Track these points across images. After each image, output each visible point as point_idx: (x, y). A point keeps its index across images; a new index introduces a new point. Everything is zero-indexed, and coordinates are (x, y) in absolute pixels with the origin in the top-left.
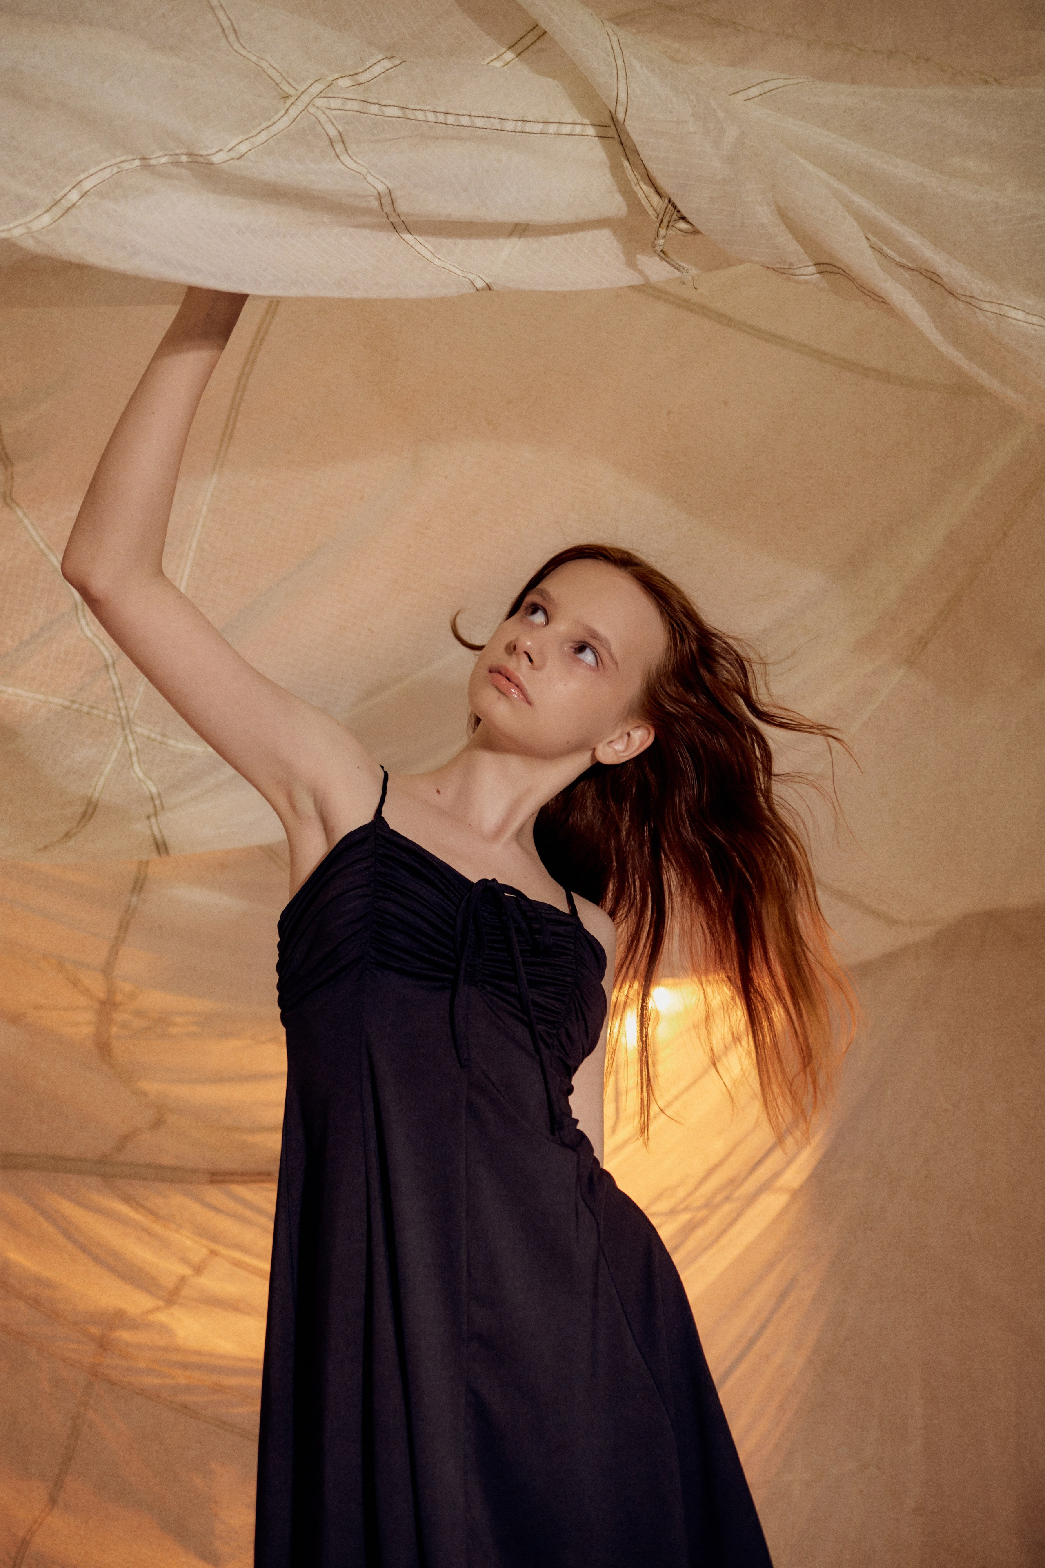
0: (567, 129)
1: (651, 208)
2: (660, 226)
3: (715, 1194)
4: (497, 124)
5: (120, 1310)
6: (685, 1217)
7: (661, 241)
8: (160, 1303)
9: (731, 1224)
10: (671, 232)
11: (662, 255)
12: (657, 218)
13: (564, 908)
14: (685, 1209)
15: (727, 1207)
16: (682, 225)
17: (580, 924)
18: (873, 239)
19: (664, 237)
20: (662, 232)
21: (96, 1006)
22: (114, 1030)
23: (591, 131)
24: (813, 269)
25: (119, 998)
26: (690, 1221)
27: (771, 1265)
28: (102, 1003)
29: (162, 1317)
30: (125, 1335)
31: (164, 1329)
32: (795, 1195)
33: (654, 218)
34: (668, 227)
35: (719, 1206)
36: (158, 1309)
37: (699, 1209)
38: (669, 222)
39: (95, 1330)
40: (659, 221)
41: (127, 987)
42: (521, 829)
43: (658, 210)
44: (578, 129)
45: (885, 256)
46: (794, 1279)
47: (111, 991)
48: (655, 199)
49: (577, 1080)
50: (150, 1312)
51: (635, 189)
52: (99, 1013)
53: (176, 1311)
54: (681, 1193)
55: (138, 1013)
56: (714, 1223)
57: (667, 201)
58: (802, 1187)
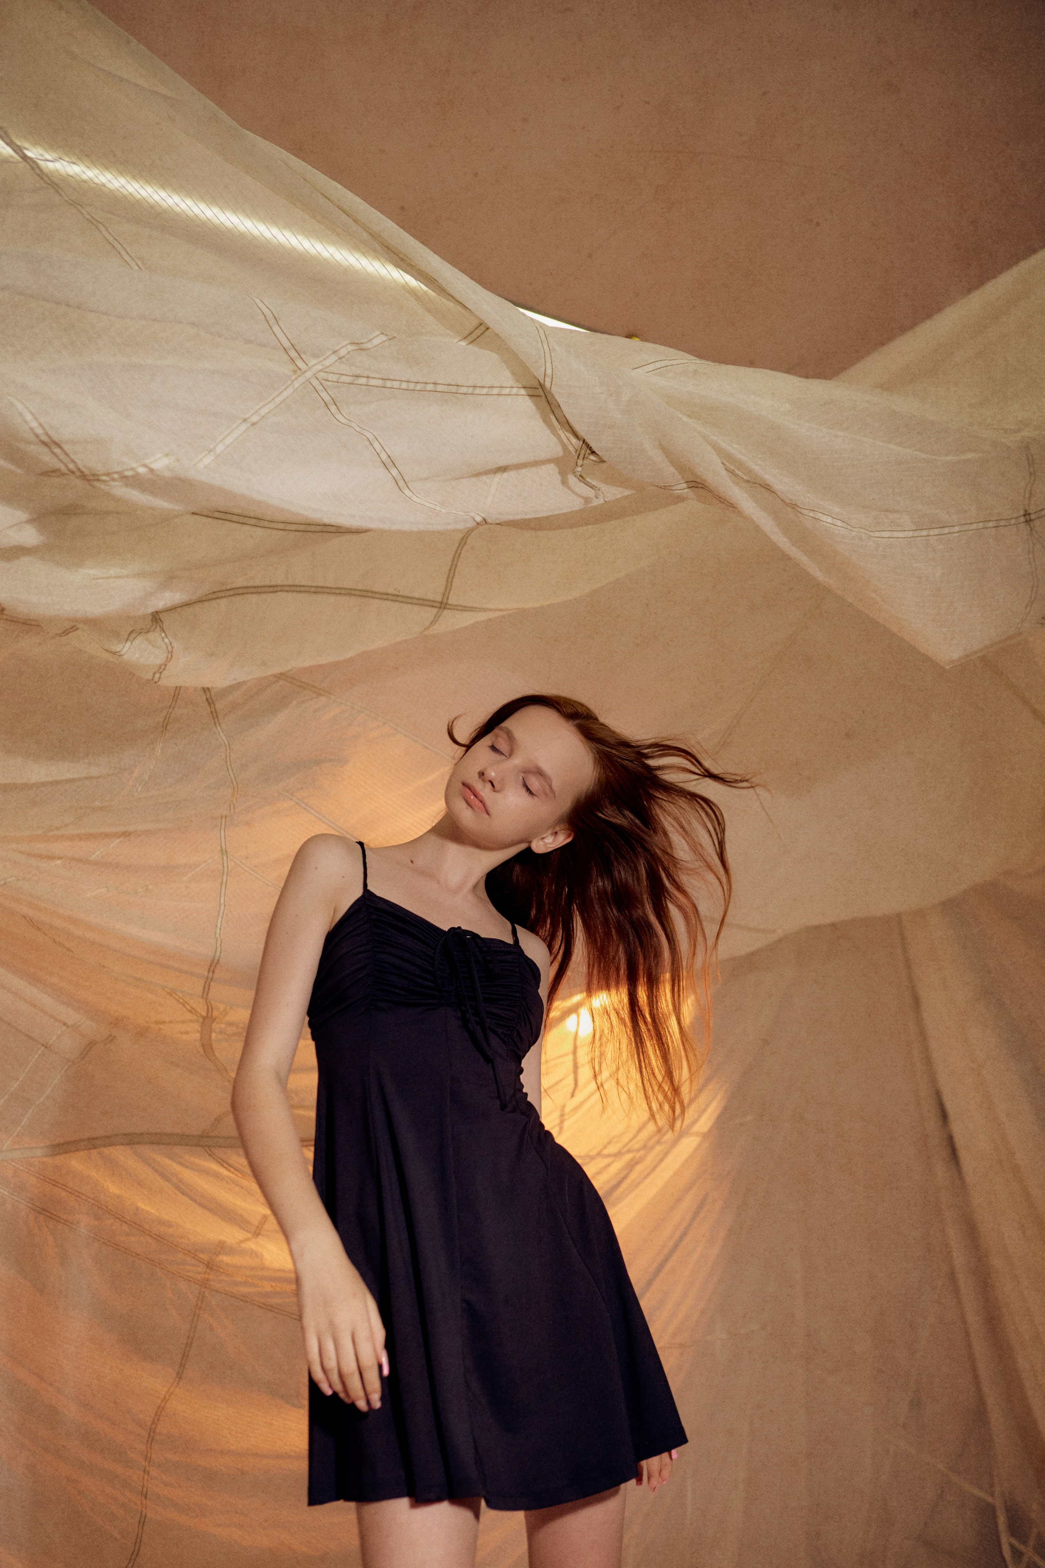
0: (506, 391)
1: (572, 446)
2: (578, 458)
3: (650, 1139)
4: (454, 389)
5: (220, 1241)
6: (629, 1157)
7: (579, 469)
8: (250, 1235)
9: (661, 1160)
10: (585, 462)
11: (581, 478)
12: (576, 452)
13: (510, 940)
14: (629, 1151)
15: (658, 1148)
16: (592, 457)
17: (522, 952)
18: (728, 464)
19: (581, 466)
20: (580, 462)
21: (201, 1020)
22: (214, 1035)
23: (523, 392)
24: (685, 485)
25: (216, 1013)
26: (632, 1160)
27: (689, 1188)
28: (204, 1018)
29: (251, 1245)
30: (226, 1259)
31: (253, 1254)
32: (705, 1136)
33: (573, 453)
34: (584, 458)
35: (652, 1148)
36: (247, 1240)
37: (639, 1150)
38: (585, 455)
39: (204, 1257)
40: (578, 455)
41: (222, 1007)
42: (475, 886)
43: (576, 447)
44: (515, 391)
45: (736, 475)
46: (705, 1198)
47: (210, 1008)
48: (574, 440)
49: (524, 1063)
50: (242, 1242)
51: (559, 432)
52: (203, 1024)
53: (261, 1240)
54: (626, 1139)
55: (230, 1024)
56: (650, 1159)
57: (581, 442)
58: (709, 1131)
